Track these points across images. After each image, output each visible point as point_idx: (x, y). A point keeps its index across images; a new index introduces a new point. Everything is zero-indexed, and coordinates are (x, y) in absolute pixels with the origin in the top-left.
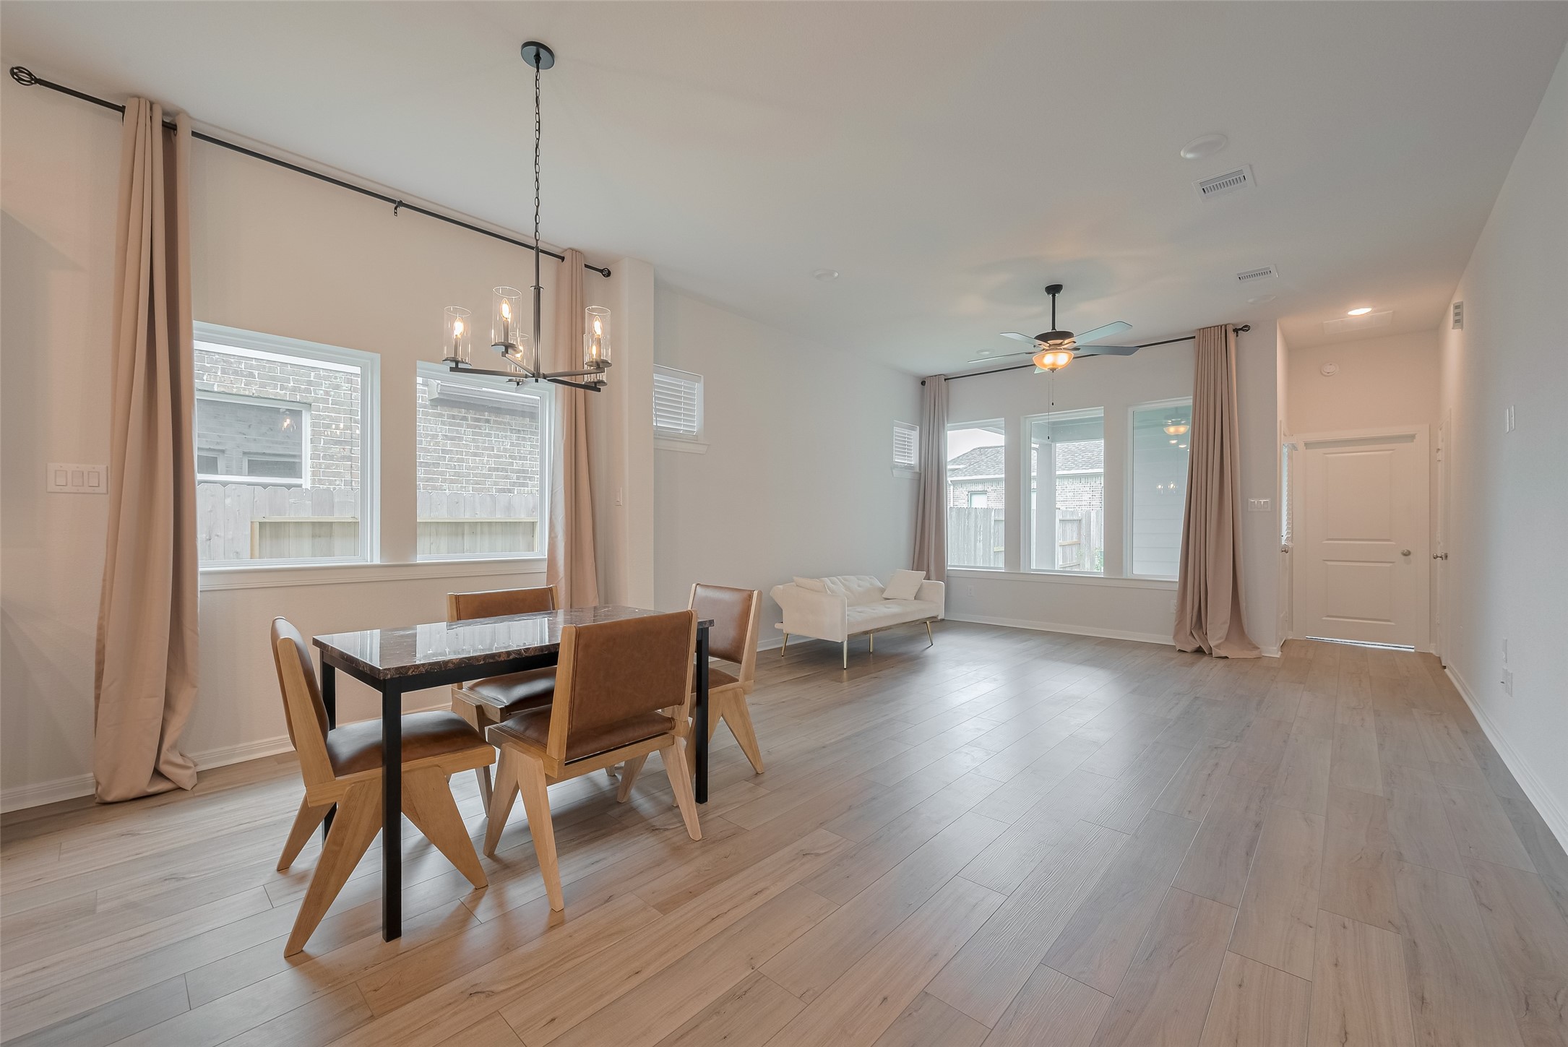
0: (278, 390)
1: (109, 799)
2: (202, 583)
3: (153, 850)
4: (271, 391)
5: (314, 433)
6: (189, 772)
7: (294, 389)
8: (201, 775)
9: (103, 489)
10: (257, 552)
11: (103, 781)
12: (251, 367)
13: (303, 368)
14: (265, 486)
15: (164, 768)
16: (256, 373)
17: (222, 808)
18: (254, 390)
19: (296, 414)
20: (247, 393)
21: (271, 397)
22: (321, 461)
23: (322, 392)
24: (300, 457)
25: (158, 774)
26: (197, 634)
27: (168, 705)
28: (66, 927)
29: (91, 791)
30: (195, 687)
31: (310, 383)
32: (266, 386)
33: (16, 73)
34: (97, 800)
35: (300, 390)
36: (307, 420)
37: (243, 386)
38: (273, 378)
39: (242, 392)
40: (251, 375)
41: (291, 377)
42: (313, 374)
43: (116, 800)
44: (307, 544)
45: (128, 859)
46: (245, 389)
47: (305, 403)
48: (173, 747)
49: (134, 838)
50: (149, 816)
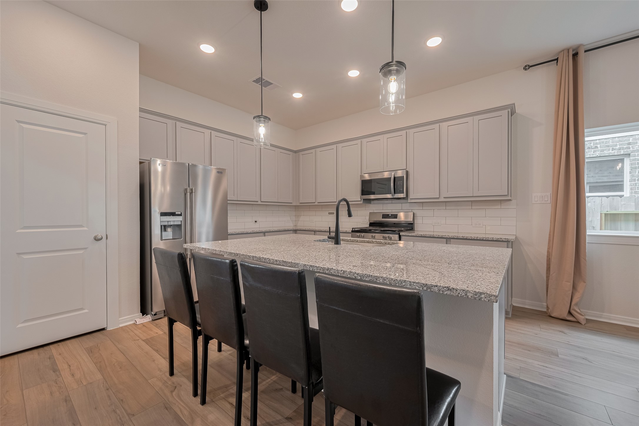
0: (611, 151)
1: (553, 315)
2: (587, 239)
3: (574, 343)
4: (606, 153)
5: (632, 169)
6: (583, 317)
7: (620, 149)
8: (588, 320)
9: (549, 202)
10: (603, 227)
11: (550, 307)
12: (597, 144)
13: (625, 137)
14: (607, 197)
15: (573, 312)
16: (599, 146)
17: (601, 339)
18: (598, 154)
19: (622, 161)
20: (594, 156)
21: (606, 155)
22: (636, 182)
23: (637, 147)
24: (623, 181)
25: (570, 313)
26: (586, 260)
27: (574, 287)
28: (550, 356)
29: (545, 310)
30: (585, 283)
31: (629, 144)
32: (604, 150)
33: (525, 68)
34: (548, 314)
35: (623, 149)
36: (627, 162)
37: (592, 153)
38: (608, 146)
39: (592, 156)
40: (596, 147)
41: (618, 143)
42: (631, 139)
43: (555, 317)
44: (632, 225)
45: (565, 342)
46: (593, 154)
47: (626, 154)
48: (576, 304)
49: (564, 334)
50: (569, 329)
